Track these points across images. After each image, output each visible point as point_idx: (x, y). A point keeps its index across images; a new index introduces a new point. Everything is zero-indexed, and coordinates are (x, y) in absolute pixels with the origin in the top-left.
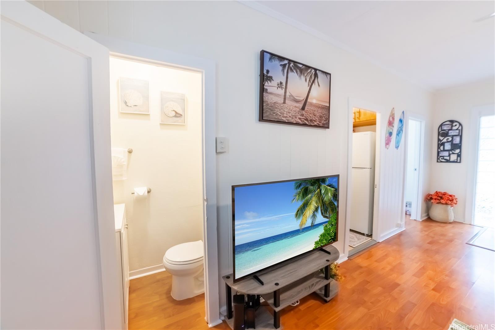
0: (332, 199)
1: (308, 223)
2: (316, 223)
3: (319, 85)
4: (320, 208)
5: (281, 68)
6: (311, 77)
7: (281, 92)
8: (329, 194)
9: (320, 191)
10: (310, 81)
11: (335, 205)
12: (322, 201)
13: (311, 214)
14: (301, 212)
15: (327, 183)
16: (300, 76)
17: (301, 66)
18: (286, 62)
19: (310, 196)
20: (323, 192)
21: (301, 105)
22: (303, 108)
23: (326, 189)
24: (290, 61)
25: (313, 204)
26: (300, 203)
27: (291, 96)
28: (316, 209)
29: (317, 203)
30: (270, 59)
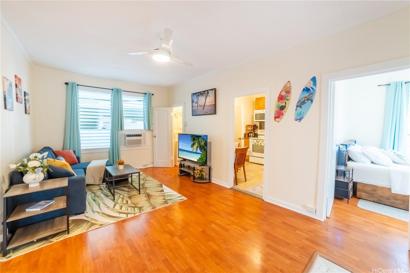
0: (204, 145)
1: (195, 151)
2: (197, 152)
3: (209, 96)
4: (199, 147)
5: (196, 97)
6: (206, 94)
7: (197, 105)
8: (203, 143)
9: (199, 140)
10: (205, 96)
11: (205, 148)
12: (200, 144)
13: (196, 148)
14: (193, 146)
15: (202, 138)
16: (202, 97)
17: (202, 92)
18: (198, 94)
19: (195, 141)
20: (200, 141)
21: (203, 107)
22: (203, 108)
23: (201, 140)
24: (198, 93)
25: (196, 145)
26: (192, 143)
27: (200, 105)
28: (198, 147)
29: (198, 144)
30: (193, 96)
